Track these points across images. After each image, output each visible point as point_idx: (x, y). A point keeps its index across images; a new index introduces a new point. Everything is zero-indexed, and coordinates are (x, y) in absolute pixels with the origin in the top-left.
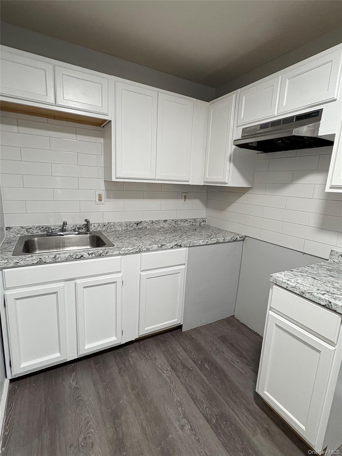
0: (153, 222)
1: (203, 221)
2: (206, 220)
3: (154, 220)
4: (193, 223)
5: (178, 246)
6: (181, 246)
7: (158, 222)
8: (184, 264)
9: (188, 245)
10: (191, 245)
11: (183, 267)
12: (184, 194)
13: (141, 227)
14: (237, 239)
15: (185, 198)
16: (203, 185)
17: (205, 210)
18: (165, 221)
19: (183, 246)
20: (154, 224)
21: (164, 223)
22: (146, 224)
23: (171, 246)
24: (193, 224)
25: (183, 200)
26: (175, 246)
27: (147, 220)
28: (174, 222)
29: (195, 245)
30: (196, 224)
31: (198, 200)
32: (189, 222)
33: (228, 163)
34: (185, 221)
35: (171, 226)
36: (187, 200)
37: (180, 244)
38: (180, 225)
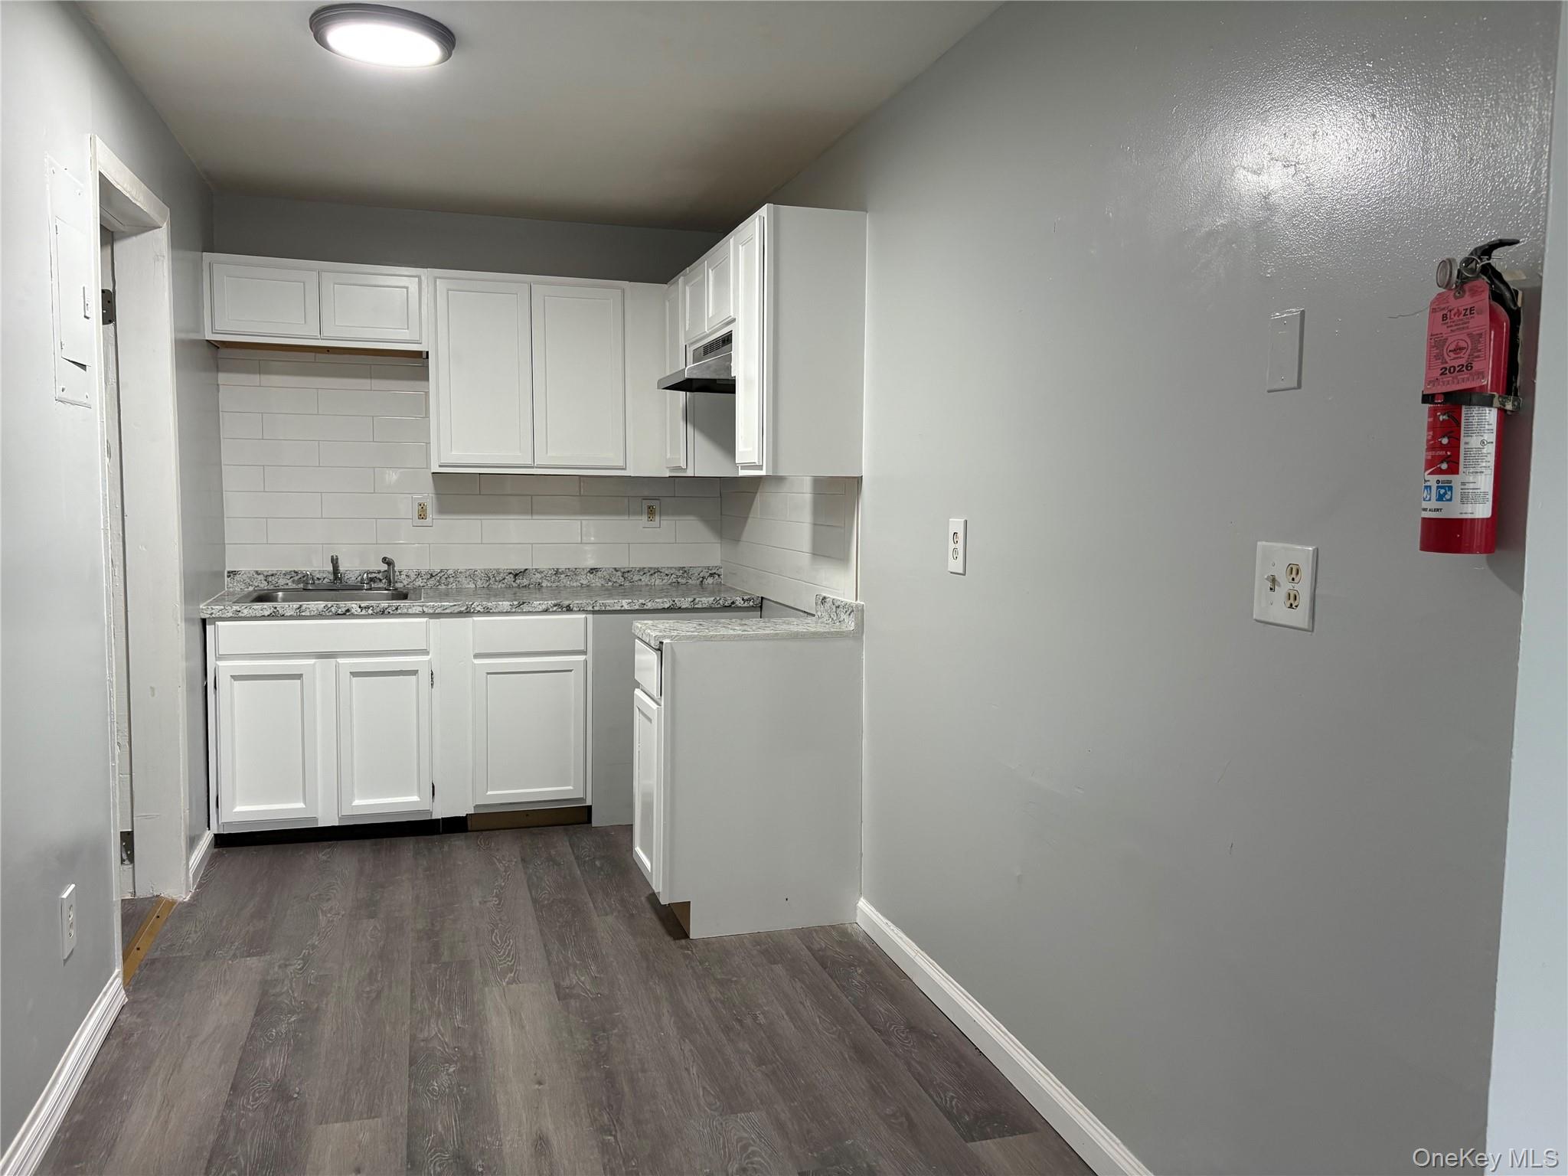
0: (557, 572)
1: (712, 575)
2: (721, 571)
3: (562, 566)
4: (679, 580)
5: (562, 607)
6: (569, 609)
7: (574, 572)
8: (584, 653)
9: (590, 608)
10: (596, 608)
11: (582, 658)
12: (646, 503)
13: (525, 582)
14: (733, 603)
15: (651, 512)
16: (668, 476)
17: (719, 545)
18: (593, 571)
19: (575, 609)
20: (563, 576)
21: (588, 574)
22: (538, 576)
23: (544, 607)
24: (678, 583)
25: (645, 518)
26: (555, 608)
27: (543, 565)
28: (619, 574)
29: (608, 608)
30: (690, 581)
31: (692, 518)
32: (667, 575)
34: (652, 572)
35: (610, 584)
36: (657, 518)
37: (566, 603)
38: (640, 583)
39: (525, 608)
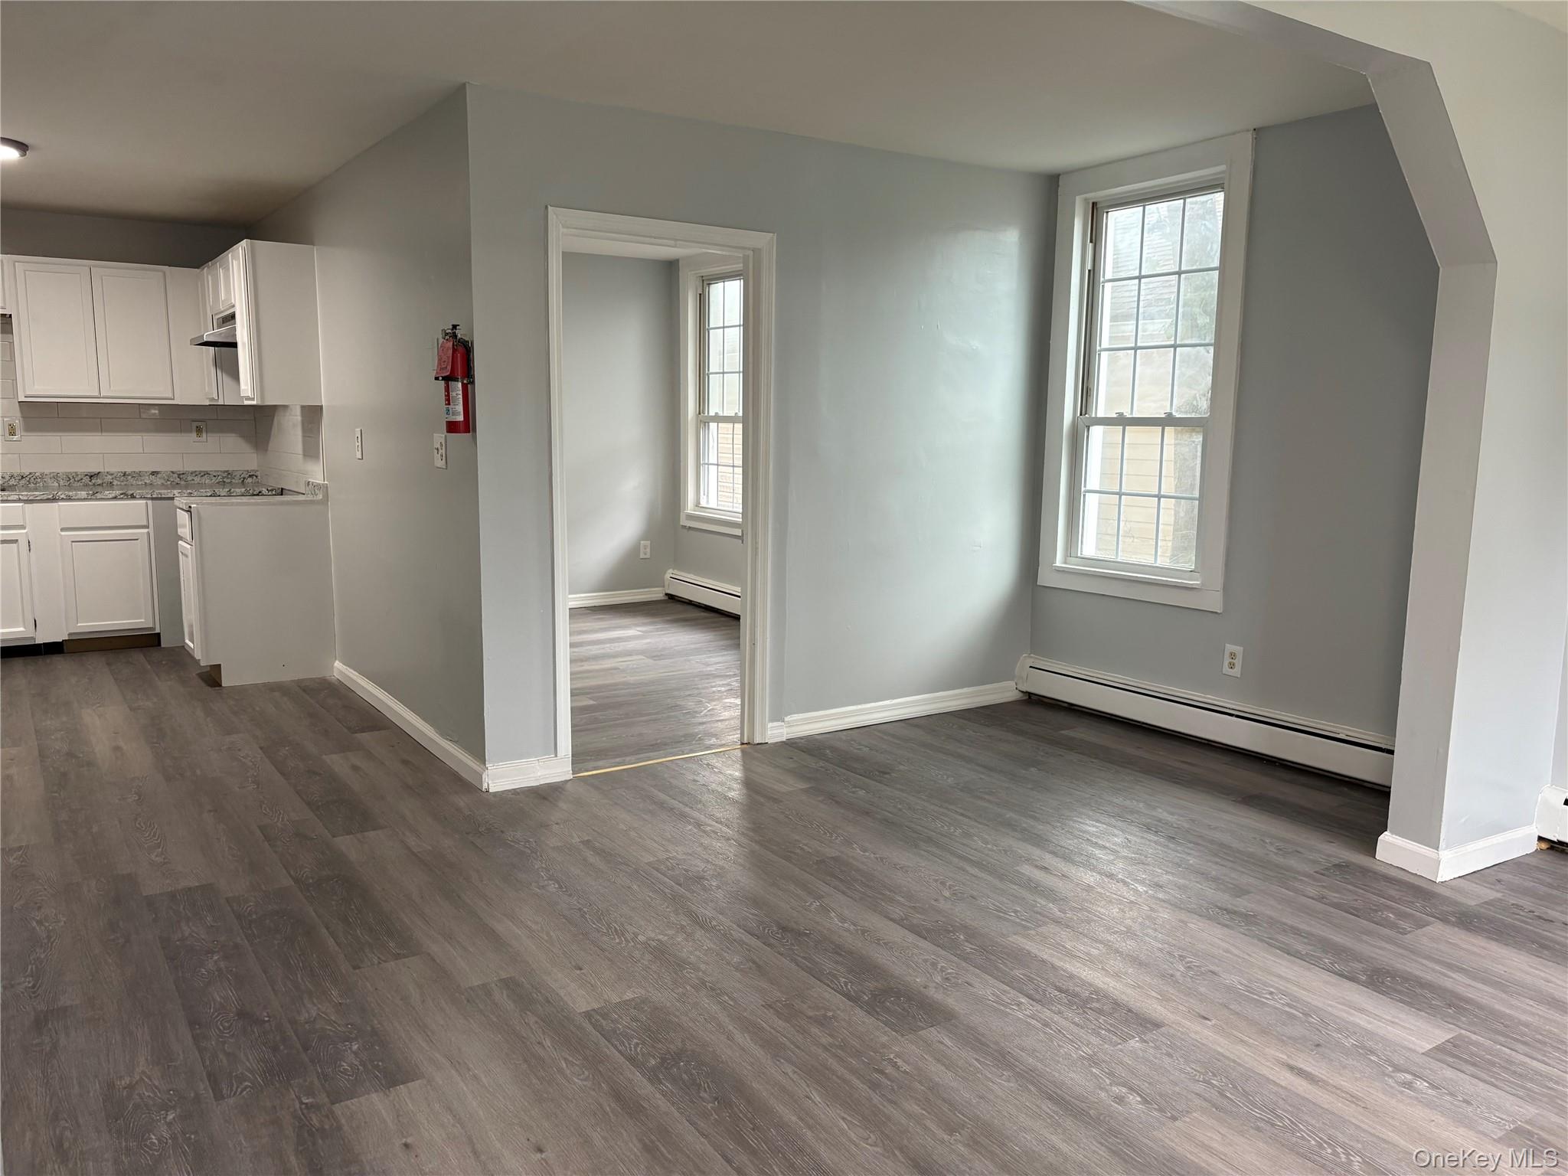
0: (125, 474)
1: (250, 476)
2: (258, 473)
3: (128, 470)
4: (225, 480)
5: (127, 495)
6: (133, 497)
7: (140, 474)
8: (147, 527)
9: (149, 496)
10: (154, 496)
11: (146, 530)
12: (195, 424)
13: (99, 481)
14: (261, 491)
15: (199, 430)
16: (208, 404)
17: (256, 455)
18: (153, 473)
19: (137, 496)
20: (130, 477)
21: (150, 475)
22: (110, 477)
23: (113, 495)
24: (224, 482)
25: (194, 435)
26: (122, 496)
27: (113, 470)
28: (176, 475)
29: (163, 496)
30: (233, 481)
31: (234, 435)
32: (215, 476)
33: (213, 370)
34: (202, 474)
35: (169, 483)
36: (204, 435)
37: (130, 492)
38: (193, 482)
39: (99, 496)
